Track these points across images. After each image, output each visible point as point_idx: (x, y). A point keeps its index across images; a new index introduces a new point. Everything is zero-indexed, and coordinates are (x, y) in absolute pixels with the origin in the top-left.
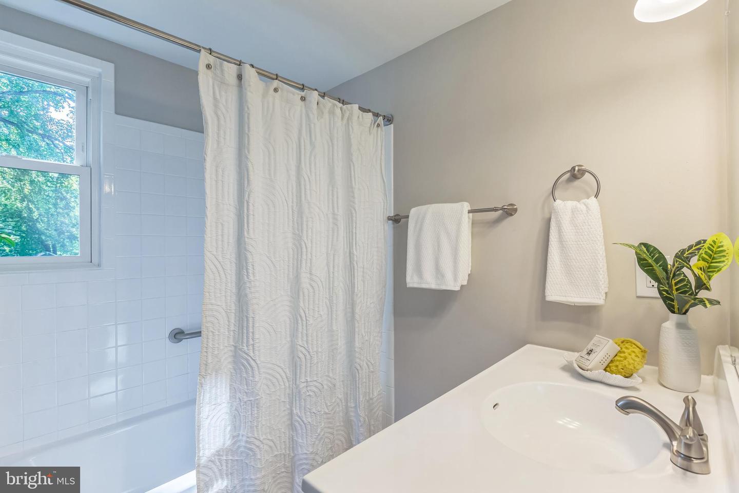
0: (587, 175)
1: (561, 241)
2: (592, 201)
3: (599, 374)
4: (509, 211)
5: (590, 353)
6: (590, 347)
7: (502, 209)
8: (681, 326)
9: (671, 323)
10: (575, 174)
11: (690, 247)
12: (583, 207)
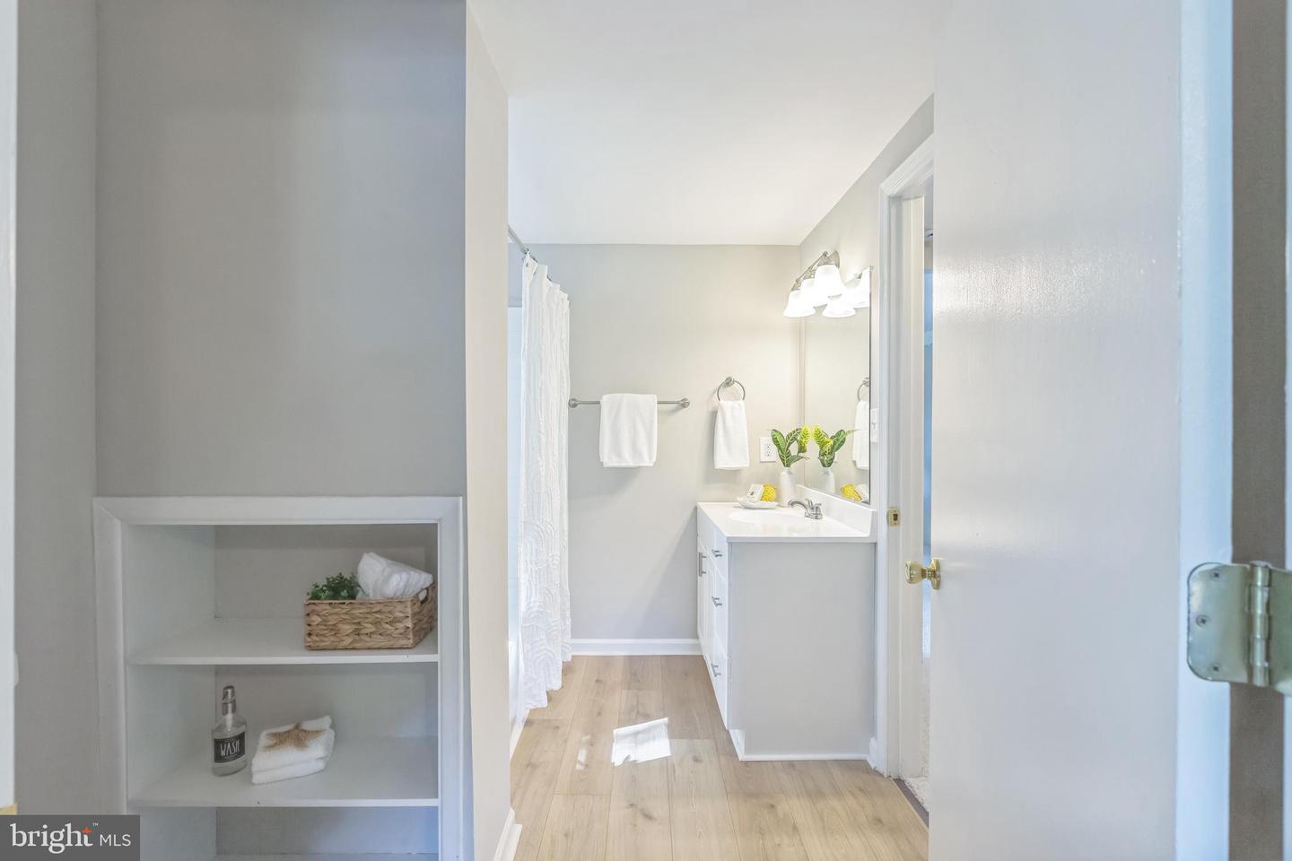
0: (736, 385)
1: (724, 423)
2: (741, 402)
3: (760, 504)
4: (684, 404)
5: (752, 494)
6: (751, 491)
7: (678, 403)
8: (790, 473)
9: (784, 472)
10: (729, 382)
11: (794, 432)
12: (736, 405)
